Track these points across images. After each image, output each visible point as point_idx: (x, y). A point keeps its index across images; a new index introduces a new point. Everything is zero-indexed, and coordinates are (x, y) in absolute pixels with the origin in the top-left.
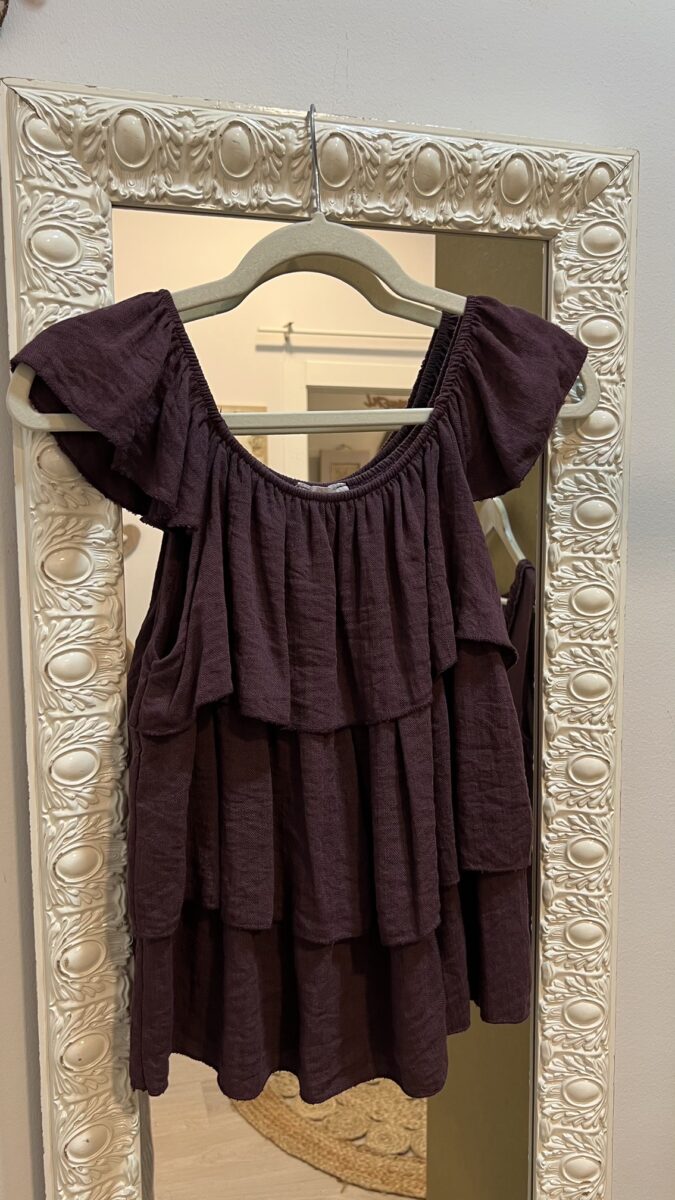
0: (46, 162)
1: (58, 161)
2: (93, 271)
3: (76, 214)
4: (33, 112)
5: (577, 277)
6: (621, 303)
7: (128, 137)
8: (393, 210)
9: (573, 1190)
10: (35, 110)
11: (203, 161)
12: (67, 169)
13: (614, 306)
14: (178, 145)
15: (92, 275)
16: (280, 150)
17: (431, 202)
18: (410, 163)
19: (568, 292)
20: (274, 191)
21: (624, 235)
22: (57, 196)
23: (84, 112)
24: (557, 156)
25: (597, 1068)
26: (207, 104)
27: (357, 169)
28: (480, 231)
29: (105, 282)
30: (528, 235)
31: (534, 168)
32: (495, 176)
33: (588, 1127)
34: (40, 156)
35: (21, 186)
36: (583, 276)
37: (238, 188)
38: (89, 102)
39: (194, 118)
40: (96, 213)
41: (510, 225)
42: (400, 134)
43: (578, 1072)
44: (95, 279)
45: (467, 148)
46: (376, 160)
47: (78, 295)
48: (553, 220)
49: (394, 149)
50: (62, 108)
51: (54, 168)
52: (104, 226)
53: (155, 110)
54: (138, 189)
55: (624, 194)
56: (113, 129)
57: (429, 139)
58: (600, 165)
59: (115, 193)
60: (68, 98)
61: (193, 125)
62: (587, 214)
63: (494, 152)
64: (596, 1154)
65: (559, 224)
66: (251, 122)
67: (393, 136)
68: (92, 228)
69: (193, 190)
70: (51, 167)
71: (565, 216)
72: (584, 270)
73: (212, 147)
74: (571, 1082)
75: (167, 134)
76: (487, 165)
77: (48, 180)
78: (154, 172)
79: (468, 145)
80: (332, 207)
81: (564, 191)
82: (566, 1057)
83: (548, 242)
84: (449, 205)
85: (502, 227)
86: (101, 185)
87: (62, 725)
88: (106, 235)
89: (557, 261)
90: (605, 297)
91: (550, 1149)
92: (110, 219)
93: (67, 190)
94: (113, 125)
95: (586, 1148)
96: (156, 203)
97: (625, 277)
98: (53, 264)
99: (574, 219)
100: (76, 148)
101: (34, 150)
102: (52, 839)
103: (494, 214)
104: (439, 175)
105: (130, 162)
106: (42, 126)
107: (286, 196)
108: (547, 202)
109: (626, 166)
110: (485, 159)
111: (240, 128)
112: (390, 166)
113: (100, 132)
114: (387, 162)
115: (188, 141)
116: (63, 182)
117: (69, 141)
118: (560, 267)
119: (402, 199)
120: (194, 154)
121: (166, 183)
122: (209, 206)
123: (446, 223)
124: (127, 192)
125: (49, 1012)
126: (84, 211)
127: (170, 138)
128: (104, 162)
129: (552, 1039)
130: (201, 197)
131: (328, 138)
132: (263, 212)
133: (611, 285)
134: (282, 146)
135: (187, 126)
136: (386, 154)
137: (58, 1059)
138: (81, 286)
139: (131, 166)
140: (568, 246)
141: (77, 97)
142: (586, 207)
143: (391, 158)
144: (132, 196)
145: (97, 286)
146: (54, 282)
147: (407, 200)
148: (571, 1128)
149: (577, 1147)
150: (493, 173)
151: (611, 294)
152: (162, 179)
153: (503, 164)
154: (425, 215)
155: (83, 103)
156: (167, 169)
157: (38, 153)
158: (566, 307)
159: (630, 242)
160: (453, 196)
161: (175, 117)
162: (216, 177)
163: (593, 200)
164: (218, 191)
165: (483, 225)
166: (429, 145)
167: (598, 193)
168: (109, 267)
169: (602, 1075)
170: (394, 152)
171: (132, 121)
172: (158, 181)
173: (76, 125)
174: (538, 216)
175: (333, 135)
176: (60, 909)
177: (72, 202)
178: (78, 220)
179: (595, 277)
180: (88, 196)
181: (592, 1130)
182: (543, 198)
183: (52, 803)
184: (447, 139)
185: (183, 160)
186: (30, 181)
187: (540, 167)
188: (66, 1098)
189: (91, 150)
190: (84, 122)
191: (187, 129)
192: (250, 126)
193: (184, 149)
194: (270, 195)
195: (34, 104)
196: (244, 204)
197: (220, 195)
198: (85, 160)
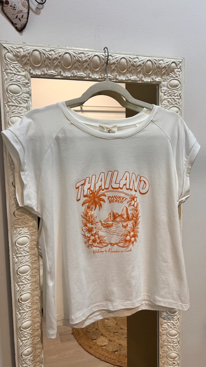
0: (12, 65)
1: (15, 65)
2: (26, 97)
3: (20, 80)
4: (7, 51)
5: (167, 95)
6: (180, 102)
7: (35, 58)
8: (113, 77)
9: (171, 362)
10: (8, 50)
11: (57, 64)
12: (17, 67)
13: (178, 104)
14: (50, 60)
15: (25, 98)
16: (79, 60)
17: (124, 74)
18: (118, 63)
19: (165, 99)
21: (180, 83)
22: (15, 75)
23: (22, 50)
24: (160, 60)
25: (177, 326)
26: (58, 47)
27: (102, 65)
28: (138, 82)
29: (29, 100)
30: (152, 83)
32: (142, 66)
33: (175, 344)
34: (10, 64)
35: (4, 72)
36: (169, 95)
37: (68, 71)
38: (24, 48)
39: (55, 52)
40: (26, 80)
41: (147, 80)
42: (115, 55)
43: (171, 327)
44: (26, 99)
45: (134, 58)
47: (21, 104)
48: (160, 78)
49: (113, 59)
50: (16, 50)
51: (14, 67)
52: (28, 83)
53: (43, 49)
54: (38, 72)
55: (180, 71)
56: (31, 55)
57: (123, 56)
58: (173, 62)
59: (32, 74)
60: (18, 47)
61: (54, 53)
62: (169, 77)
63: (142, 59)
64: (177, 352)
65: (161, 79)
66: (71, 52)
67: (112, 55)
68: (25, 84)
69: (55, 72)
70: (13, 67)
71: (163, 77)
72: (169, 93)
73: (60, 60)
74: (170, 331)
75: (47, 56)
76: (140, 63)
77: (12, 70)
78: (43, 67)
79: (134, 57)
80: (95, 76)
81: (163, 70)
82: (168, 323)
83: (158, 85)
84: (129, 75)
85: (145, 81)
86: (28, 71)
87: (19, 230)
88: (29, 86)
89: (161, 90)
90: (175, 101)
91: (164, 350)
92: (30, 81)
93: (18, 73)
94: (31, 54)
95: (174, 350)
96: (44, 76)
97: (181, 95)
98: (14, 95)
99: (166, 78)
100: (20, 61)
101: (8, 62)
102: (17, 263)
103: (142, 77)
104: (126, 66)
106: (10, 55)
107: (82, 73)
108: (157, 73)
109: (180, 63)
110: (139, 61)
111: (68, 54)
112: (112, 64)
113: (27, 56)
114: (111, 63)
115: (53, 58)
116: (16, 71)
117: (18, 59)
118: (162, 92)
119: (116, 73)
120: (55, 62)
121: (47, 70)
122: (59, 77)
123: (128, 80)
124: (35, 73)
125: (16, 314)
126: (23, 79)
127: (48, 58)
128: (28, 65)
129: (164, 318)
130: (57, 74)
131: (94, 57)
132: (75, 78)
133: (177, 97)
134: (80, 59)
137: (19, 327)
138: (23, 101)
139: (36, 66)
140: (164, 86)
141: (20, 46)
142: (169, 75)
143: (112, 62)
144: (37, 74)
145: (27, 101)
146: (14, 100)
148: (170, 344)
149: (171, 350)
150: (142, 65)
151: (177, 100)
153: (145, 63)
154: (123, 78)
155: (22, 48)
156: (47, 67)
158: (164, 104)
159: (182, 85)
160: (130, 72)
161: (49, 51)
162: (61, 68)
163: (171, 73)
164: (62, 72)
165: (139, 81)
166: (123, 58)
167: (173, 71)
168: (30, 95)
169: (178, 328)
171: (37, 53)
172: (44, 70)
173: (20, 54)
174: (155, 78)
175: (95, 56)
176: (19, 284)
177: (19, 77)
178: (21, 82)
179: (172, 95)
180: (24, 75)
181: (176, 345)
182: (157, 72)
183: (16, 252)
184: (128, 56)
185: (51, 64)
186: (7, 71)
187: (155, 63)
188: (22, 339)
189: (24, 62)
190: (22, 53)
191: (52, 55)
192: (71, 54)
193: (52, 60)
194: (77, 73)
195: (8, 48)
196: (70, 76)
197: (62, 73)
198: (23, 64)
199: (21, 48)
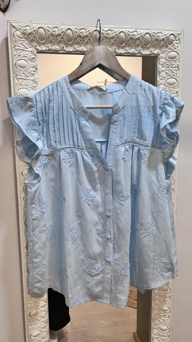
1: (22, 42)
3: (28, 56)
5: (165, 67)
6: (177, 74)
7: (40, 34)
8: (112, 50)
10: (16, 29)
11: (60, 40)
12: (25, 44)
13: (175, 75)
14: (54, 36)
15: (32, 71)
16: (81, 35)
17: (123, 48)
18: (117, 37)
19: (162, 71)
20: (80, 47)
21: (178, 54)
22: (22, 51)
23: (29, 28)
24: (159, 33)
26: (61, 24)
27: (102, 40)
28: (137, 55)
29: (35, 73)
30: (151, 55)
31: (152, 36)
34: (18, 41)
35: (13, 49)
36: (166, 66)
37: (70, 46)
38: (30, 26)
39: (58, 28)
40: (33, 55)
41: (146, 53)
42: (114, 29)
45: (133, 32)
46: (107, 37)
47: (28, 77)
48: (158, 51)
49: (112, 33)
50: (23, 28)
52: (35, 58)
53: (47, 27)
54: (43, 48)
55: (179, 42)
56: (36, 33)
57: (122, 30)
58: (172, 34)
59: (37, 49)
60: (25, 25)
62: (168, 49)
63: (141, 32)
65: (160, 52)
66: (73, 28)
67: (112, 30)
68: (32, 59)
69: (58, 48)
70: (21, 43)
71: (162, 50)
72: (167, 65)
73: (62, 36)
76: (139, 36)
77: (20, 47)
78: (47, 43)
79: (133, 31)
83: (157, 57)
84: (128, 48)
85: (143, 53)
86: (34, 47)
88: (36, 61)
89: (159, 62)
92: (36, 56)
93: (25, 49)
94: (36, 31)
96: (49, 52)
97: (179, 66)
99: (164, 50)
100: (27, 38)
103: (141, 50)
104: (125, 40)
105: (42, 41)
106: (18, 33)
107: (83, 48)
109: (179, 34)
110: (138, 35)
111: (70, 30)
112: (111, 38)
113: (33, 34)
115: (56, 35)
117: (25, 36)
118: (160, 64)
120: (58, 38)
121: (51, 46)
122: (62, 52)
123: (127, 53)
124: (41, 49)
126: (30, 54)
127: (51, 34)
128: (35, 41)
130: (60, 49)
132: (77, 53)
133: (174, 69)
135: (56, 30)
136: (110, 35)
138: (30, 75)
140: (162, 58)
141: (27, 24)
142: (167, 47)
144: (42, 50)
145: (33, 74)
147: (116, 48)
150: (140, 38)
151: (174, 71)
152: (50, 45)
153: (143, 36)
154: (121, 51)
156: (51, 42)
157: (18, 40)
158: (162, 76)
159: (180, 56)
160: (129, 45)
161: (53, 28)
162: (64, 44)
163: (170, 45)
165: (138, 53)
166: (122, 32)
167: (171, 43)
168: (36, 69)
170: (112, 34)
171: (41, 30)
172: (49, 46)
173: (27, 32)
174: (154, 50)
175: (95, 31)
177: (27, 53)
178: (28, 57)
179: (170, 67)
180: (31, 51)
182: (155, 45)
184: (127, 30)
185: (55, 39)
187: (154, 36)
189: (31, 38)
190: (29, 31)
191: (56, 31)
192: (72, 30)
193: (55, 37)
194: (78, 48)
195: (16, 27)
196: (72, 51)
197: (65, 48)
198: (30, 41)
199: (28, 26)
